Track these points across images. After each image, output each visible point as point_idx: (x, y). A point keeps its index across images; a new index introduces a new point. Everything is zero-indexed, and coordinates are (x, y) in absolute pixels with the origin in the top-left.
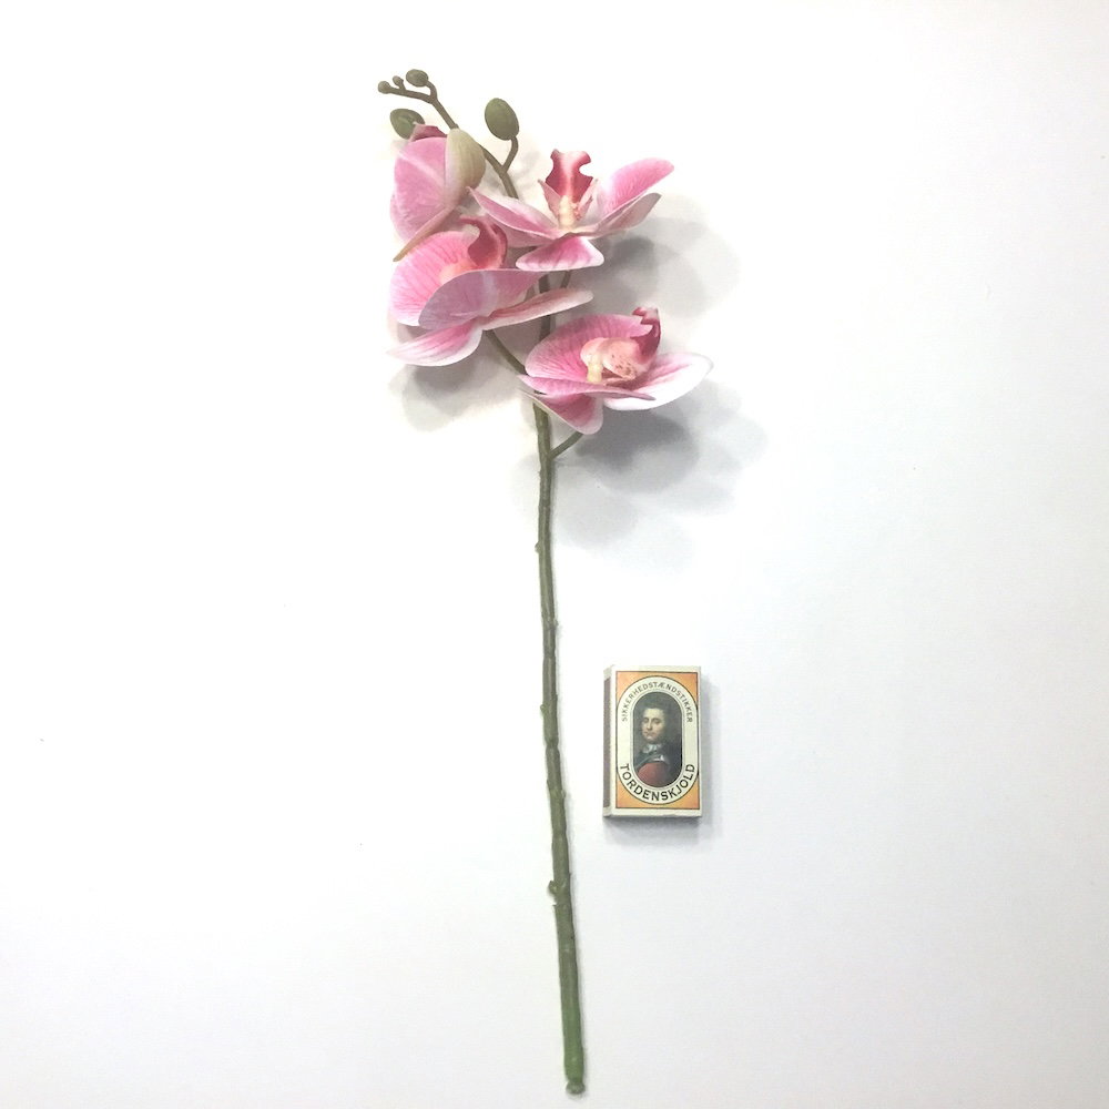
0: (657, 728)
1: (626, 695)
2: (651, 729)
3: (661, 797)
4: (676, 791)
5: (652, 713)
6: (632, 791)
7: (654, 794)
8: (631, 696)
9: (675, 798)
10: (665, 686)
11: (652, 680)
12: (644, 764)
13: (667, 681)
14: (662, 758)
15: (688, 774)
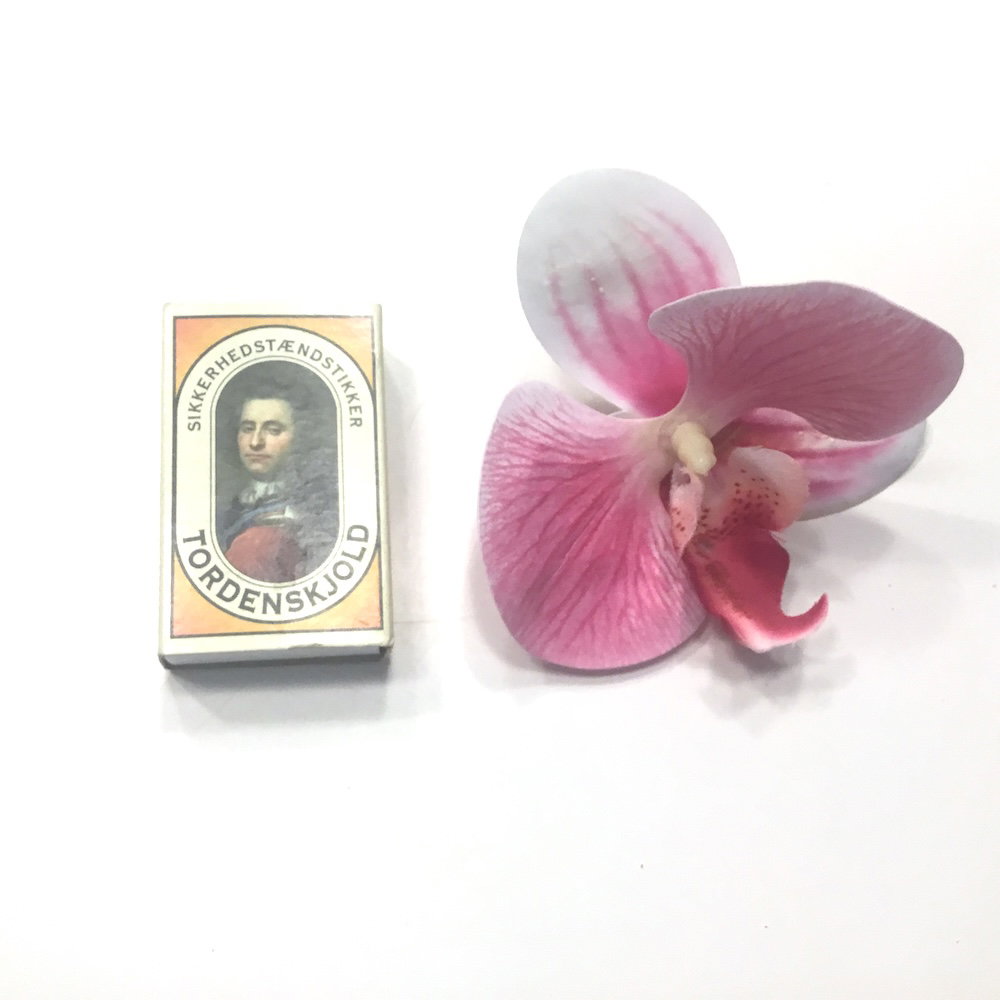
0: (273, 442)
1: (199, 372)
2: (261, 446)
3: (285, 605)
4: (324, 588)
5: (261, 410)
6: (212, 594)
7: (267, 598)
8: (211, 373)
9: (321, 605)
10: (295, 347)
11: (262, 335)
12: (244, 527)
13: (298, 337)
14: (289, 514)
15: (354, 548)
